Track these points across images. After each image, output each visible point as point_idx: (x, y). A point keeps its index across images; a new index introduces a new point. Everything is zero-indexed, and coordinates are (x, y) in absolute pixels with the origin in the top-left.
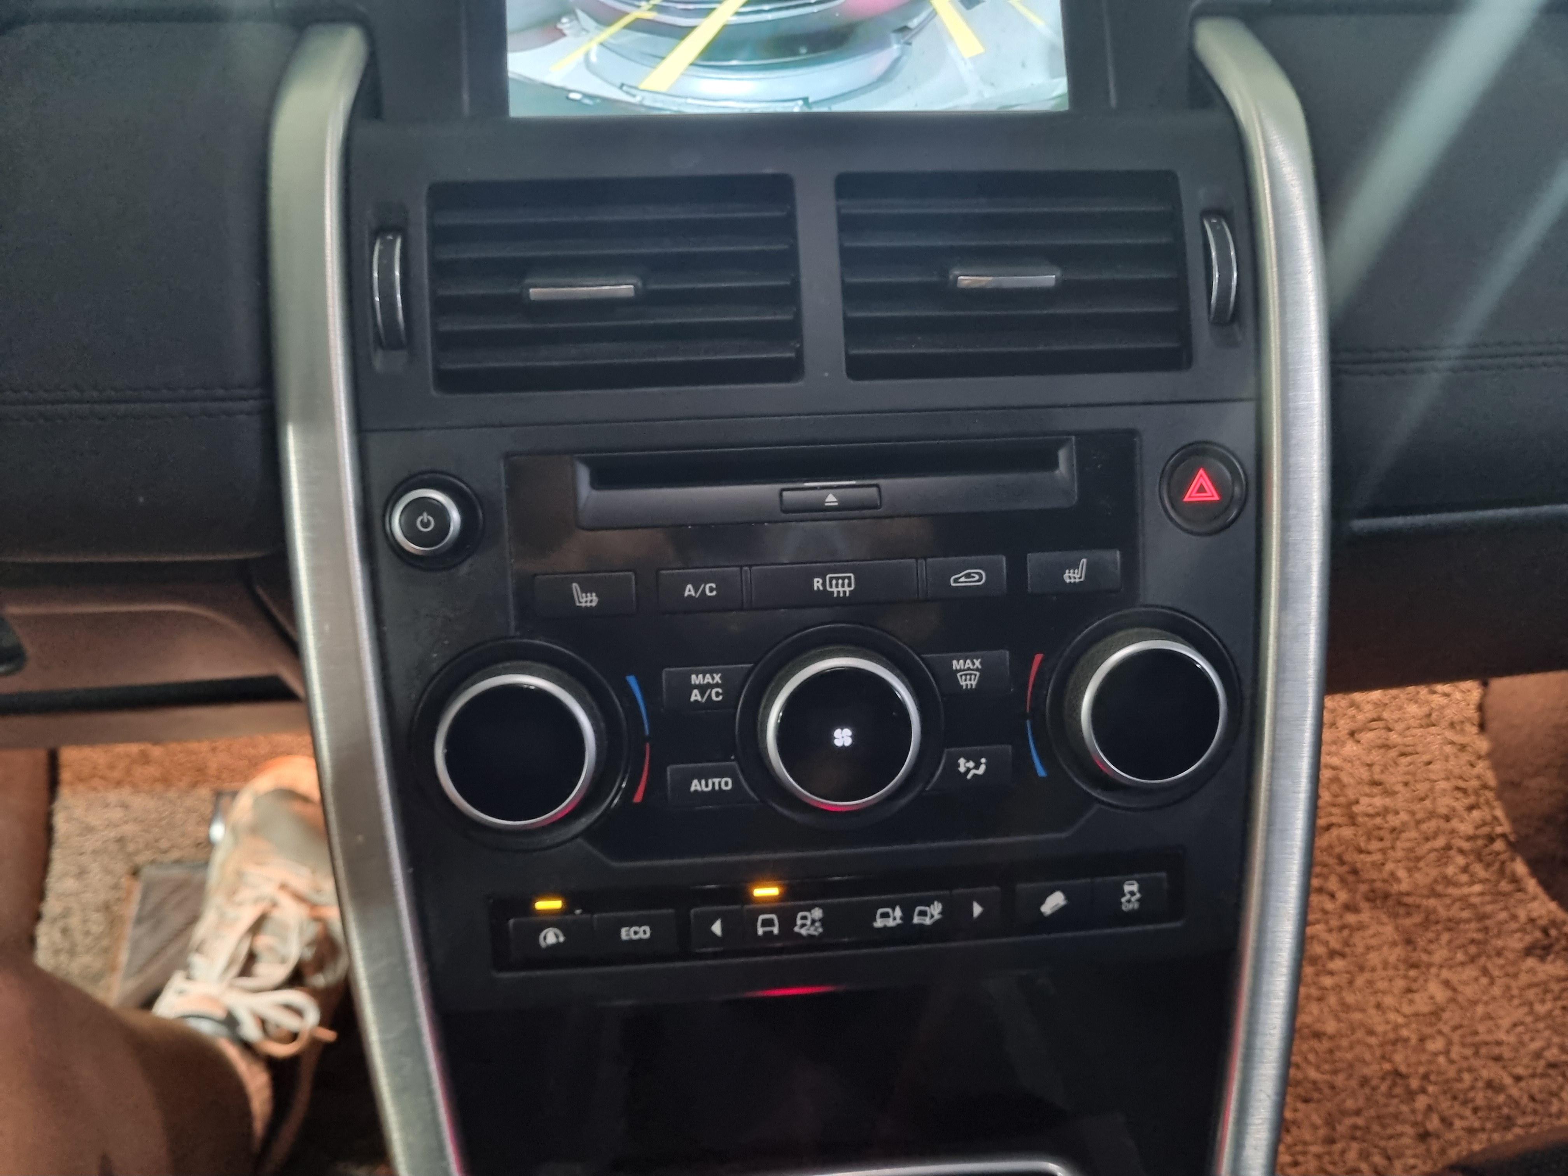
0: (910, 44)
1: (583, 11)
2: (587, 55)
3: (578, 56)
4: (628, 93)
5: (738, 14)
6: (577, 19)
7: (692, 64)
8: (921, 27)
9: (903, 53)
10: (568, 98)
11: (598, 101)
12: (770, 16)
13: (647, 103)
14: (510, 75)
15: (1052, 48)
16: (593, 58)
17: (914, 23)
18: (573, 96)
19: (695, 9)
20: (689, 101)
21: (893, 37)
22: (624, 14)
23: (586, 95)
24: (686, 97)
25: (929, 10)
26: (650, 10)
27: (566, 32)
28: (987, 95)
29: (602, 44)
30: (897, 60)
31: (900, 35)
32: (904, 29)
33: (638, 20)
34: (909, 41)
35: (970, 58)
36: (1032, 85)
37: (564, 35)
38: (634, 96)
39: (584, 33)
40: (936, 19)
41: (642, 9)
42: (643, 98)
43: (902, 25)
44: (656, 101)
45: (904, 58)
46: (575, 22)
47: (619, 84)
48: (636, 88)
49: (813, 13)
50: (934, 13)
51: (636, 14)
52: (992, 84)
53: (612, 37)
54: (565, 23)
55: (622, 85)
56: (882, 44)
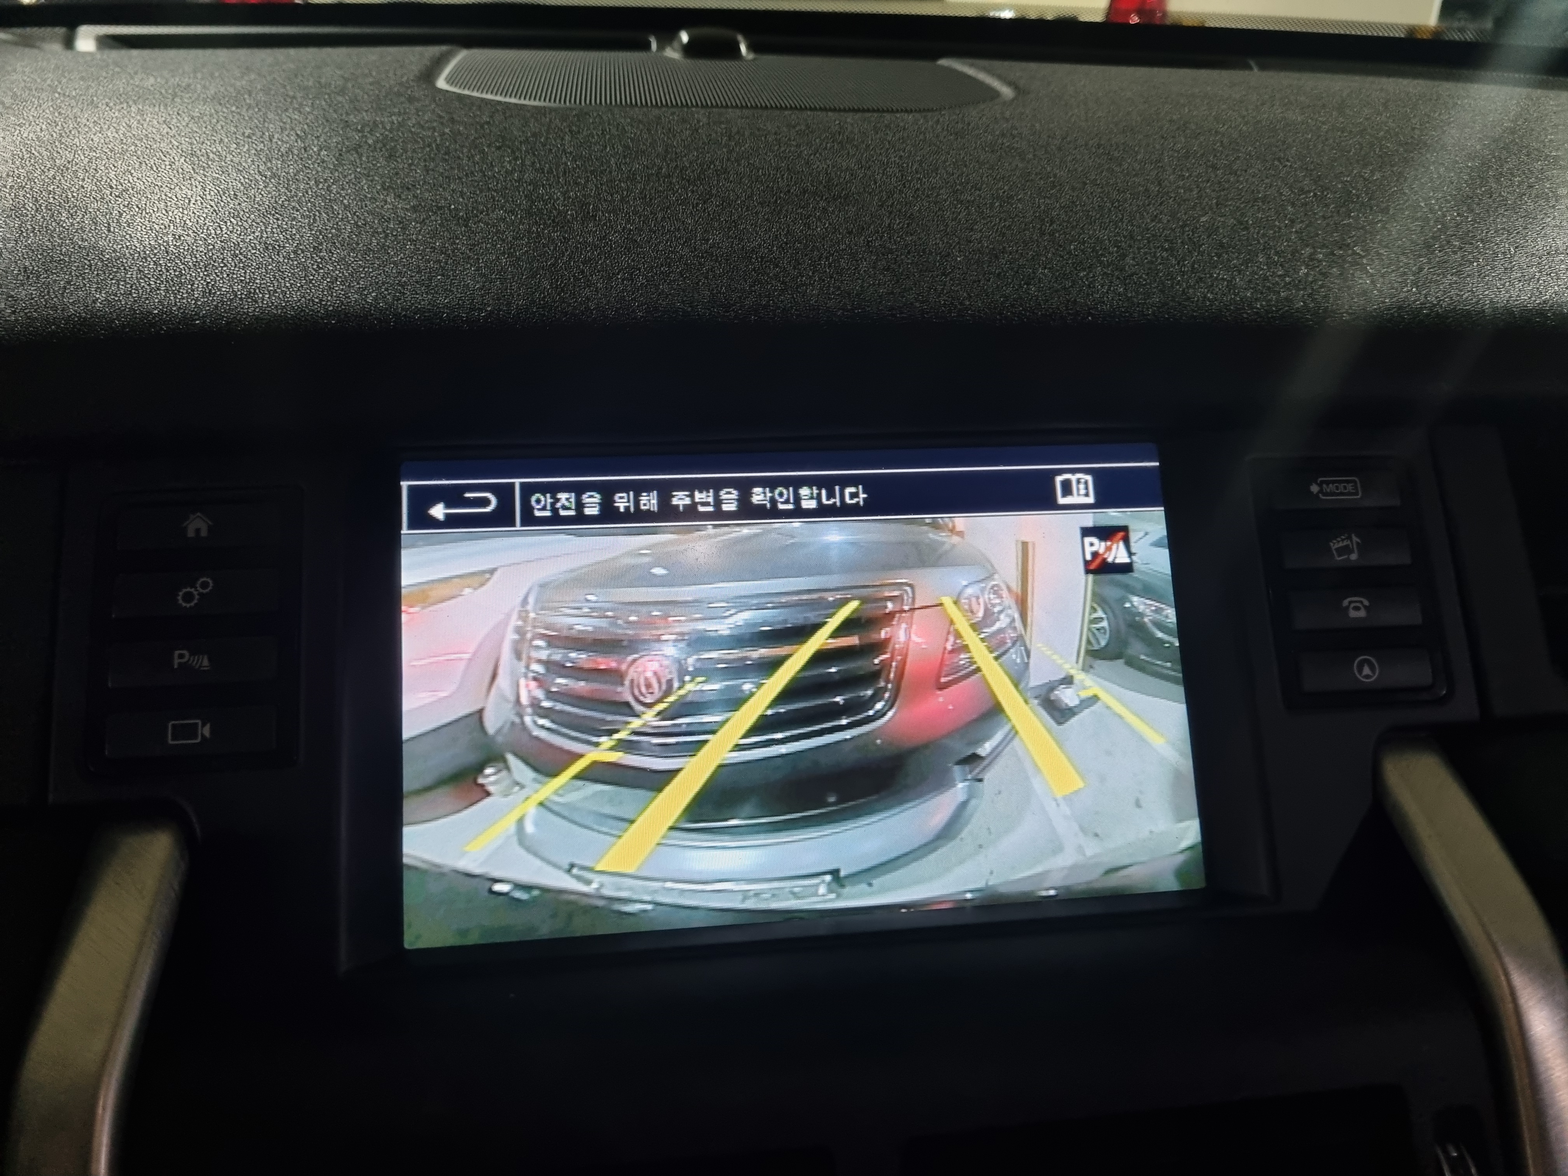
0: (980, 780)
1: (516, 755)
2: (520, 822)
3: (509, 823)
4: (579, 878)
5: (739, 748)
6: (508, 768)
7: (672, 828)
8: (996, 753)
9: (971, 795)
10: (491, 892)
11: (536, 893)
12: (783, 749)
13: (607, 892)
14: (405, 860)
15: (1178, 775)
16: (529, 828)
17: (985, 749)
18: (498, 887)
19: (677, 743)
20: (669, 885)
21: (957, 769)
22: (577, 756)
23: (518, 886)
24: (665, 880)
25: (1006, 728)
26: (612, 749)
27: (491, 789)
28: (1089, 853)
29: (541, 804)
30: (964, 805)
31: (967, 768)
32: (973, 759)
33: (595, 764)
34: (980, 777)
35: (1065, 798)
36: (1151, 832)
37: (488, 794)
38: (588, 882)
39: (517, 788)
40: (1016, 743)
41: (603, 747)
42: (602, 886)
43: (969, 753)
44: (619, 889)
45: (973, 802)
46: (504, 773)
47: (567, 867)
48: (590, 869)
49: (846, 740)
50: (1013, 733)
51: (593, 755)
52: (1096, 835)
53: (556, 793)
54: (490, 776)
55: (572, 866)
56: (942, 783)
